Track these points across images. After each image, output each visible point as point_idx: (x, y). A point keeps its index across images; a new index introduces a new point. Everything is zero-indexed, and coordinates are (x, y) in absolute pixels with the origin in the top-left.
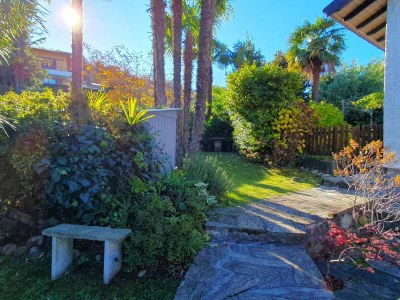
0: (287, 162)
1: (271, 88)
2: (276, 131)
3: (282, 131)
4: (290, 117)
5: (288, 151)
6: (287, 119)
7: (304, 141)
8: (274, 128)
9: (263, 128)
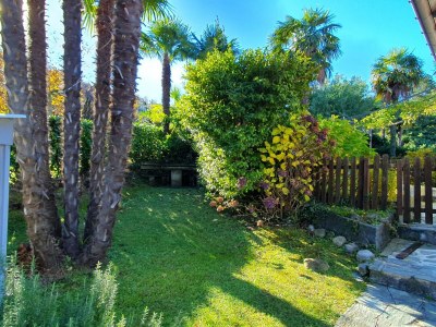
0: (285, 216)
1: (259, 89)
2: (267, 165)
3: (278, 164)
4: (291, 140)
5: (287, 198)
6: (286, 144)
7: (310, 180)
8: (264, 159)
9: (246, 159)
